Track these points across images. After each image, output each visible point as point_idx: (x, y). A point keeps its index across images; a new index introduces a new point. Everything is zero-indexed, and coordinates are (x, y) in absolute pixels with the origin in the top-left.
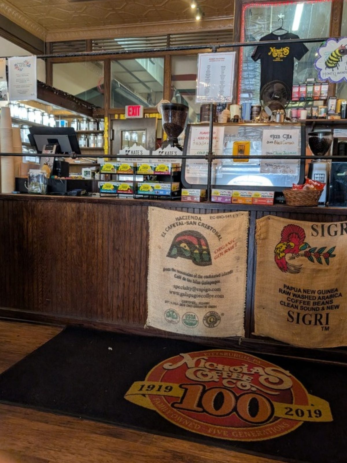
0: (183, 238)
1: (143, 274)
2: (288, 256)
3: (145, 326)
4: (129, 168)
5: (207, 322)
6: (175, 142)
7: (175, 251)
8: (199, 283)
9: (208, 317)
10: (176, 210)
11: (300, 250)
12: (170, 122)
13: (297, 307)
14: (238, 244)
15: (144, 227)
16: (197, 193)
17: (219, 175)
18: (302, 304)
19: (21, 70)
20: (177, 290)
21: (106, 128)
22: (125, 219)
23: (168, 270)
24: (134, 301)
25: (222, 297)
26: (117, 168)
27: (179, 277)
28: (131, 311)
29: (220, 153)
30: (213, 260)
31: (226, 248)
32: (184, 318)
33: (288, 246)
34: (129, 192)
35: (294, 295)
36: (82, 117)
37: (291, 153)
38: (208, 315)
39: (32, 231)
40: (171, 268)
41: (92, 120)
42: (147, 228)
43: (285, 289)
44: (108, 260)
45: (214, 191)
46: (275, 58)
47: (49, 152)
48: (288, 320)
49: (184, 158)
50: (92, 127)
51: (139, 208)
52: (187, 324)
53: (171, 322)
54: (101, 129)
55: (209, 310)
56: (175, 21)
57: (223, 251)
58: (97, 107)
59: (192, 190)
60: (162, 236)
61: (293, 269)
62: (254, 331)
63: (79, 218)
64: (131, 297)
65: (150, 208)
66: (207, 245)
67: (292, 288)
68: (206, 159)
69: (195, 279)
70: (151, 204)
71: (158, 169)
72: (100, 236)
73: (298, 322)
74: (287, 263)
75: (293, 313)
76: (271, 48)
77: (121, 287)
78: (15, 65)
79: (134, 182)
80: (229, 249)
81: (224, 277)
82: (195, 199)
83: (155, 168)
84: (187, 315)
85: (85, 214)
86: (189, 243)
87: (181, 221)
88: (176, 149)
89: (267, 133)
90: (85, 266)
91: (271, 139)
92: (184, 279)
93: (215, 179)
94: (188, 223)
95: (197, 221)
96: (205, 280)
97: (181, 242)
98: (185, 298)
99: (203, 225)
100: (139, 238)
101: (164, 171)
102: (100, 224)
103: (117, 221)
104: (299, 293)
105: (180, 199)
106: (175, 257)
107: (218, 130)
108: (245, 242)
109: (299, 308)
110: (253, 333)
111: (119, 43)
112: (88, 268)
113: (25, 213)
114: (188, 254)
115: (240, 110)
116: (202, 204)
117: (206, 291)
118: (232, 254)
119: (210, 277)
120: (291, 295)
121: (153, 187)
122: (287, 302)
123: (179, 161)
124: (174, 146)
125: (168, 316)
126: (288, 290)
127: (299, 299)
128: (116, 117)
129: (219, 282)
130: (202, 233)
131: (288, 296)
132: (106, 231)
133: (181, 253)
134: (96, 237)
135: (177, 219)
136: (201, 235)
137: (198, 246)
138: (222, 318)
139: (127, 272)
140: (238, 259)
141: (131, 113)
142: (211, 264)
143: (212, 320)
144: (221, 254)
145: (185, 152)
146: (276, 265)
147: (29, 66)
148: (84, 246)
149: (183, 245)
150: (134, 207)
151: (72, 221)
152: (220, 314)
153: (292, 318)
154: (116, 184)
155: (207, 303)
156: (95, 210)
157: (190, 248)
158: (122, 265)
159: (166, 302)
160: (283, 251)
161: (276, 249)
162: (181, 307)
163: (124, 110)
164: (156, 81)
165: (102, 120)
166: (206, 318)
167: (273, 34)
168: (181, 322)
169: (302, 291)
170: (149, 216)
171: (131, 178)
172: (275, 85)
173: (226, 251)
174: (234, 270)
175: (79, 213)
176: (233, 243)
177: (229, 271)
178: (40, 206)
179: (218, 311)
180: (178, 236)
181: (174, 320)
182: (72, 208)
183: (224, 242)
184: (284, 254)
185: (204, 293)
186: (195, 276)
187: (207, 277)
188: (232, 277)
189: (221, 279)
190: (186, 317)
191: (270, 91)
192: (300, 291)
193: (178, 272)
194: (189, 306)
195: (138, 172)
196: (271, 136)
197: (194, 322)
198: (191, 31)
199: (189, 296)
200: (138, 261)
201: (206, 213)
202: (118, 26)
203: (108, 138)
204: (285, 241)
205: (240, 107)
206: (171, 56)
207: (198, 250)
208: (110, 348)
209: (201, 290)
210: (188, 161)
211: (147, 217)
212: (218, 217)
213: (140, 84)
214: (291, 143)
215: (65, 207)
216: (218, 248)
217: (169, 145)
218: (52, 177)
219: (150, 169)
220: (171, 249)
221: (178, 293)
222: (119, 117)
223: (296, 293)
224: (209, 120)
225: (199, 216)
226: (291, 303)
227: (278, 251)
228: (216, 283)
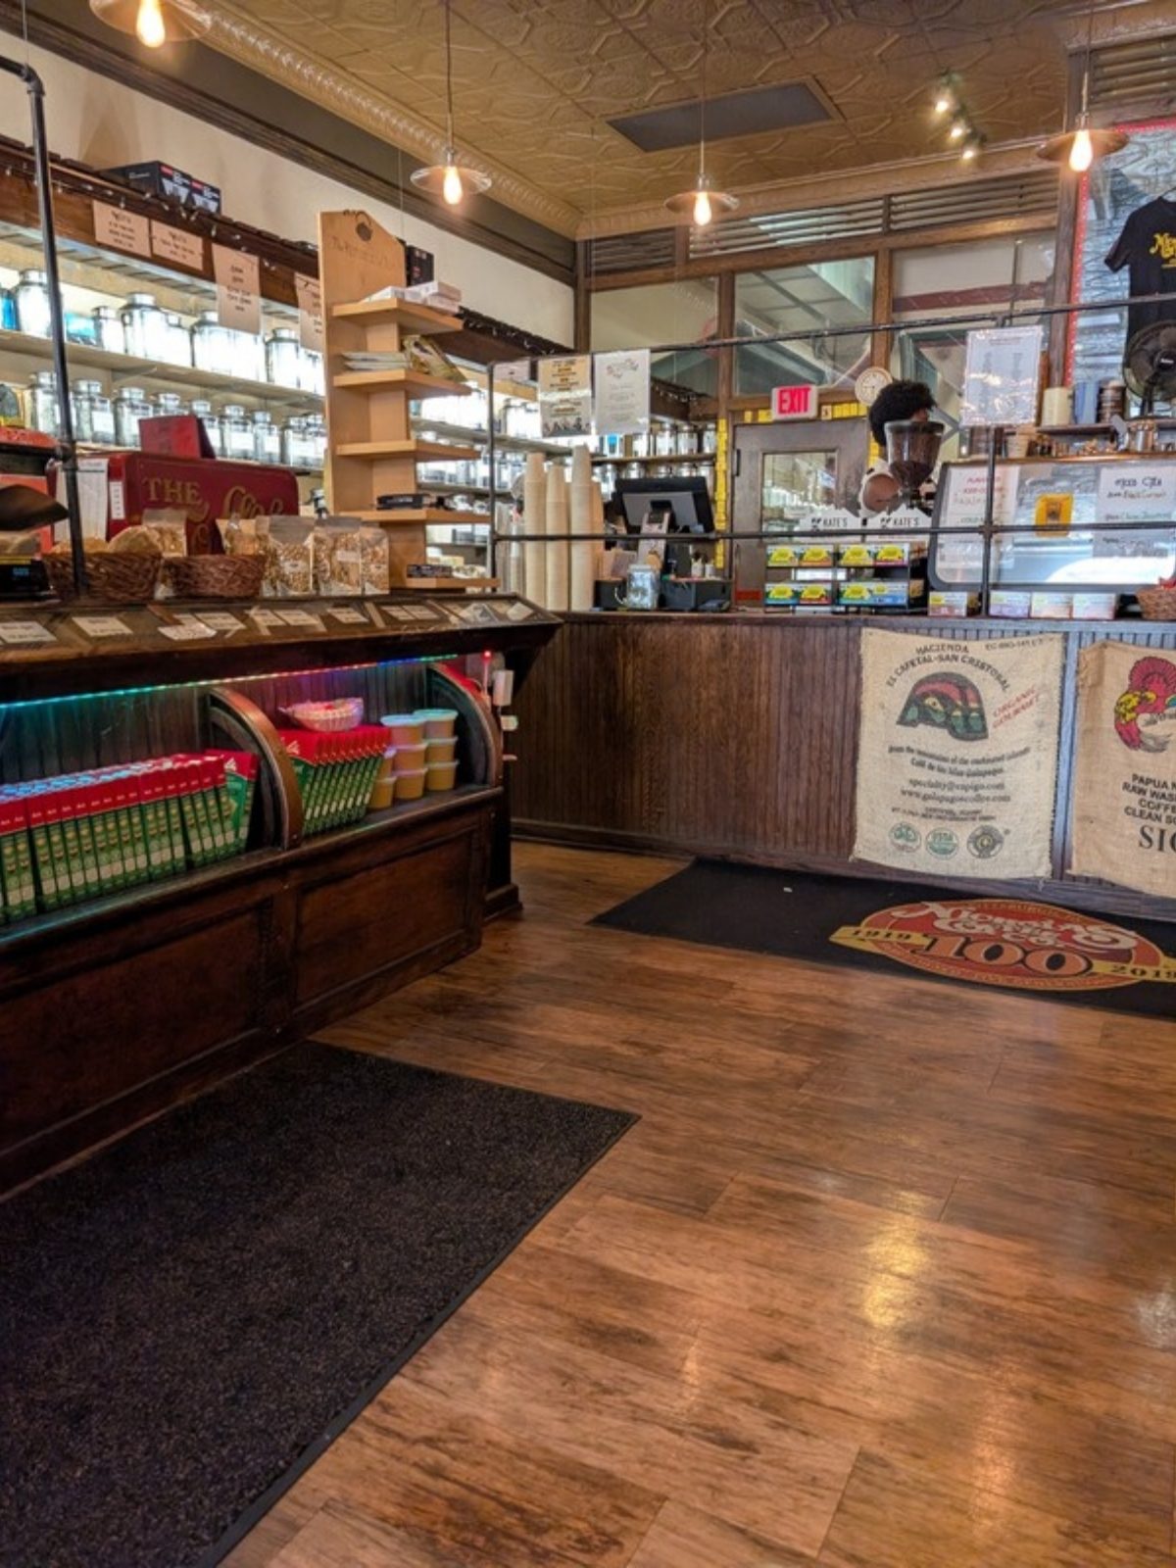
0: (931, 687)
1: (848, 759)
2: (1143, 718)
3: (851, 858)
4: (824, 555)
5: (976, 847)
6: (915, 499)
7: (913, 713)
8: (961, 774)
9: (978, 837)
10: (917, 633)
11: (1168, 706)
12: (906, 457)
13: (1158, 818)
14: (1041, 697)
15: (851, 669)
16: (961, 600)
17: (1008, 563)
18: (1169, 812)
19: (619, 377)
20: (917, 789)
21: (723, 447)
22: (815, 654)
23: (900, 750)
24: (829, 810)
25: (1006, 799)
26: (801, 556)
27: (921, 764)
28: (823, 831)
29: (1008, 521)
30: (990, 729)
31: (1018, 705)
32: (930, 839)
33: (1143, 700)
34: (824, 601)
35: (1153, 794)
36: (662, 423)
37: (1159, 515)
38: (978, 833)
39: (634, 682)
40: (904, 745)
41: (686, 428)
42: (858, 670)
43: (1137, 783)
44: (779, 733)
45: (995, 595)
46: (1167, 261)
47: (655, 529)
48: (1141, 845)
49: (934, 532)
50: (685, 445)
51: (843, 631)
52: (936, 851)
53: (902, 848)
54: (707, 450)
55: (979, 824)
56: (908, 162)
57: (1011, 711)
58: (700, 396)
59: (949, 594)
60: (889, 683)
61: (1151, 743)
62: (1070, 867)
63: (725, 655)
64: (823, 803)
65: (865, 631)
66: (979, 700)
67: (1149, 781)
68: (980, 532)
69: (953, 766)
70: (866, 624)
71: (882, 555)
72: (764, 688)
73: (1161, 848)
74: (1139, 731)
75: (1151, 829)
76: (1157, 236)
77: (804, 785)
78: (609, 368)
79: (835, 583)
80: (1023, 708)
81: (1013, 761)
82: (957, 612)
83: (876, 555)
84: (937, 835)
85: (736, 646)
86: (943, 698)
87: (926, 655)
88: (917, 512)
89: (1109, 476)
90: (733, 745)
91: (1118, 489)
92: (931, 767)
93: (999, 572)
94: (941, 659)
95: (960, 655)
96: (974, 768)
97: (925, 695)
98: (931, 804)
99: (972, 661)
100: (840, 689)
101: (895, 558)
102: (764, 666)
103: (797, 657)
104: (1164, 790)
105: (925, 614)
106: (913, 724)
107: (1005, 474)
108: (1056, 693)
109: (1164, 819)
110: (1068, 871)
111: (763, 228)
112: (738, 750)
113: (621, 648)
114: (940, 719)
115: (1070, 402)
116: (971, 620)
117: (976, 788)
118: (1029, 716)
119: (984, 761)
120: (1148, 794)
121: (870, 591)
122: (1138, 808)
123: (925, 539)
124: (912, 507)
125: (898, 837)
126: (1141, 786)
127: (1163, 801)
128: (748, 417)
129: (1001, 771)
130: (969, 677)
131: (1141, 796)
132: (775, 680)
133: (926, 717)
134: (756, 689)
135: (919, 651)
136: (966, 681)
137: (960, 703)
138: (1007, 839)
139: (815, 754)
140: (1041, 725)
141: (786, 406)
142: (986, 737)
143: (986, 842)
144: (1008, 717)
145: (936, 521)
146: (1117, 737)
147: (635, 369)
148: (733, 709)
149: (929, 701)
150: (832, 630)
151: (710, 660)
152: (1001, 831)
153: (1150, 840)
154: (796, 587)
155: (977, 812)
156: (756, 638)
157: (945, 706)
158: (806, 742)
159: (894, 810)
160: (1133, 709)
161: (1119, 704)
162: (923, 820)
163: (769, 399)
164: (843, 298)
165: (711, 426)
166: (974, 840)
167: (1166, 203)
168: (923, 848)
169: (1170, 785)
170: (863, 647)
171: (827, 575)
172: (1164, 332)
173: (1017, 712)
174: (1033, 746)
175: (724, 646)
176: (1032, 696)
177: (1022, 748)
178: (649, 632)
179: (998, 826)
180: (921, 683)
181: (910, 844)
182: (712, 638)
183: (1014, 693)
184: (1133, 715)
185: (971, 793)
186: (954, 761)
187: (977, 762)
188: (1028, 761)
189: (1005, 765)
190: (934, 837)
191: (1150, 347)
192: (1165, 785)
193: (920, 753)
194: (940, 818)
195: (842, 562)
196: (1118, 482)
197: (950, 848)
198: (947, 182)
199: (941, 799)
200: (838, 733)
201: (978, 638)
202: (757, 187)
203: (725, 472)
204: (1138, 689)
205: (1070, 392)
206: (892, 251)
207: (962, 709)
208: (787, 890)
209: (965, 788)
210: (942, 538)
211: (859, 648)
212: (1002, 646)
213: (799, 310)
214: (1158, 496)
215: (698, 635)
216: (1001, 706)
217: (903, 506)
218: (666, 577)
219: (866, 555)
220: (906, 710)
221: (918, 795)
222: (755, 416)
223: (1157, 790)
224: (987, 451)
225: (963, 644)
226: (1147, 810)
227: (1122, 710)
228: (994, 772)
